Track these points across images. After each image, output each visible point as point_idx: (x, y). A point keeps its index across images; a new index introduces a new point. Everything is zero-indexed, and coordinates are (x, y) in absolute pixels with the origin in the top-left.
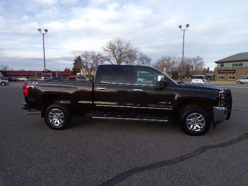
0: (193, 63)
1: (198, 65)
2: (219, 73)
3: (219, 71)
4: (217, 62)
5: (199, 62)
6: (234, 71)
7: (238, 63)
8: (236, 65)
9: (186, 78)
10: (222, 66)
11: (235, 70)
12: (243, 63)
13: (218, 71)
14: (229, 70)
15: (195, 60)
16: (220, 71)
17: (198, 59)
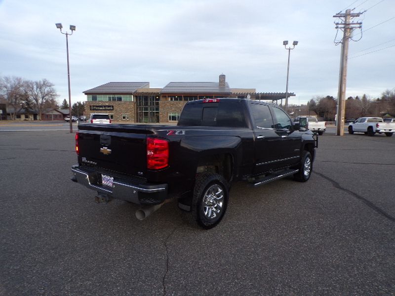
0: (36, 91)
1: (46, 95)
2: (91, 110)
3: (91, 106)
4: (86, 93)
5: (47, 89)
6: (111, 108)
7: (116, 96)
8: (114, 99)
9: (23, 117)
10: (94, 99)
11: (113, 106)
12: (122, 96)
13: (89, 107)
14: (105, 106)
15: (40, 86)
16: (93, 106)
17: (45, 84)
